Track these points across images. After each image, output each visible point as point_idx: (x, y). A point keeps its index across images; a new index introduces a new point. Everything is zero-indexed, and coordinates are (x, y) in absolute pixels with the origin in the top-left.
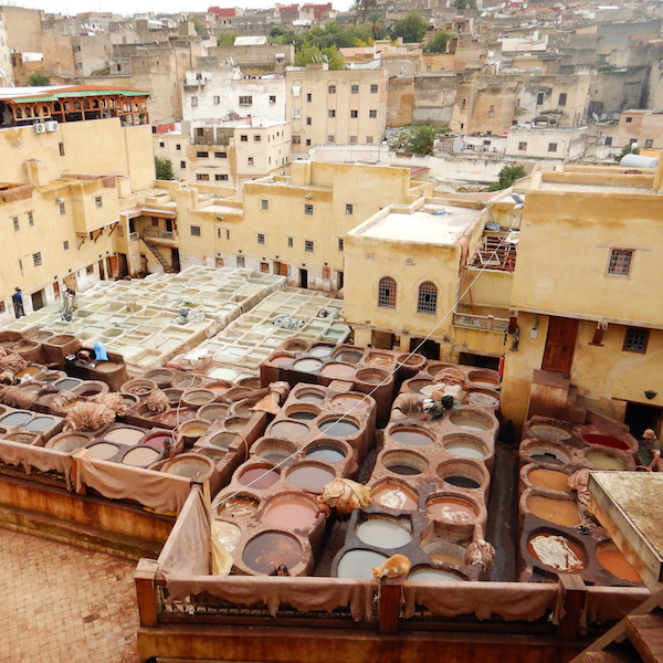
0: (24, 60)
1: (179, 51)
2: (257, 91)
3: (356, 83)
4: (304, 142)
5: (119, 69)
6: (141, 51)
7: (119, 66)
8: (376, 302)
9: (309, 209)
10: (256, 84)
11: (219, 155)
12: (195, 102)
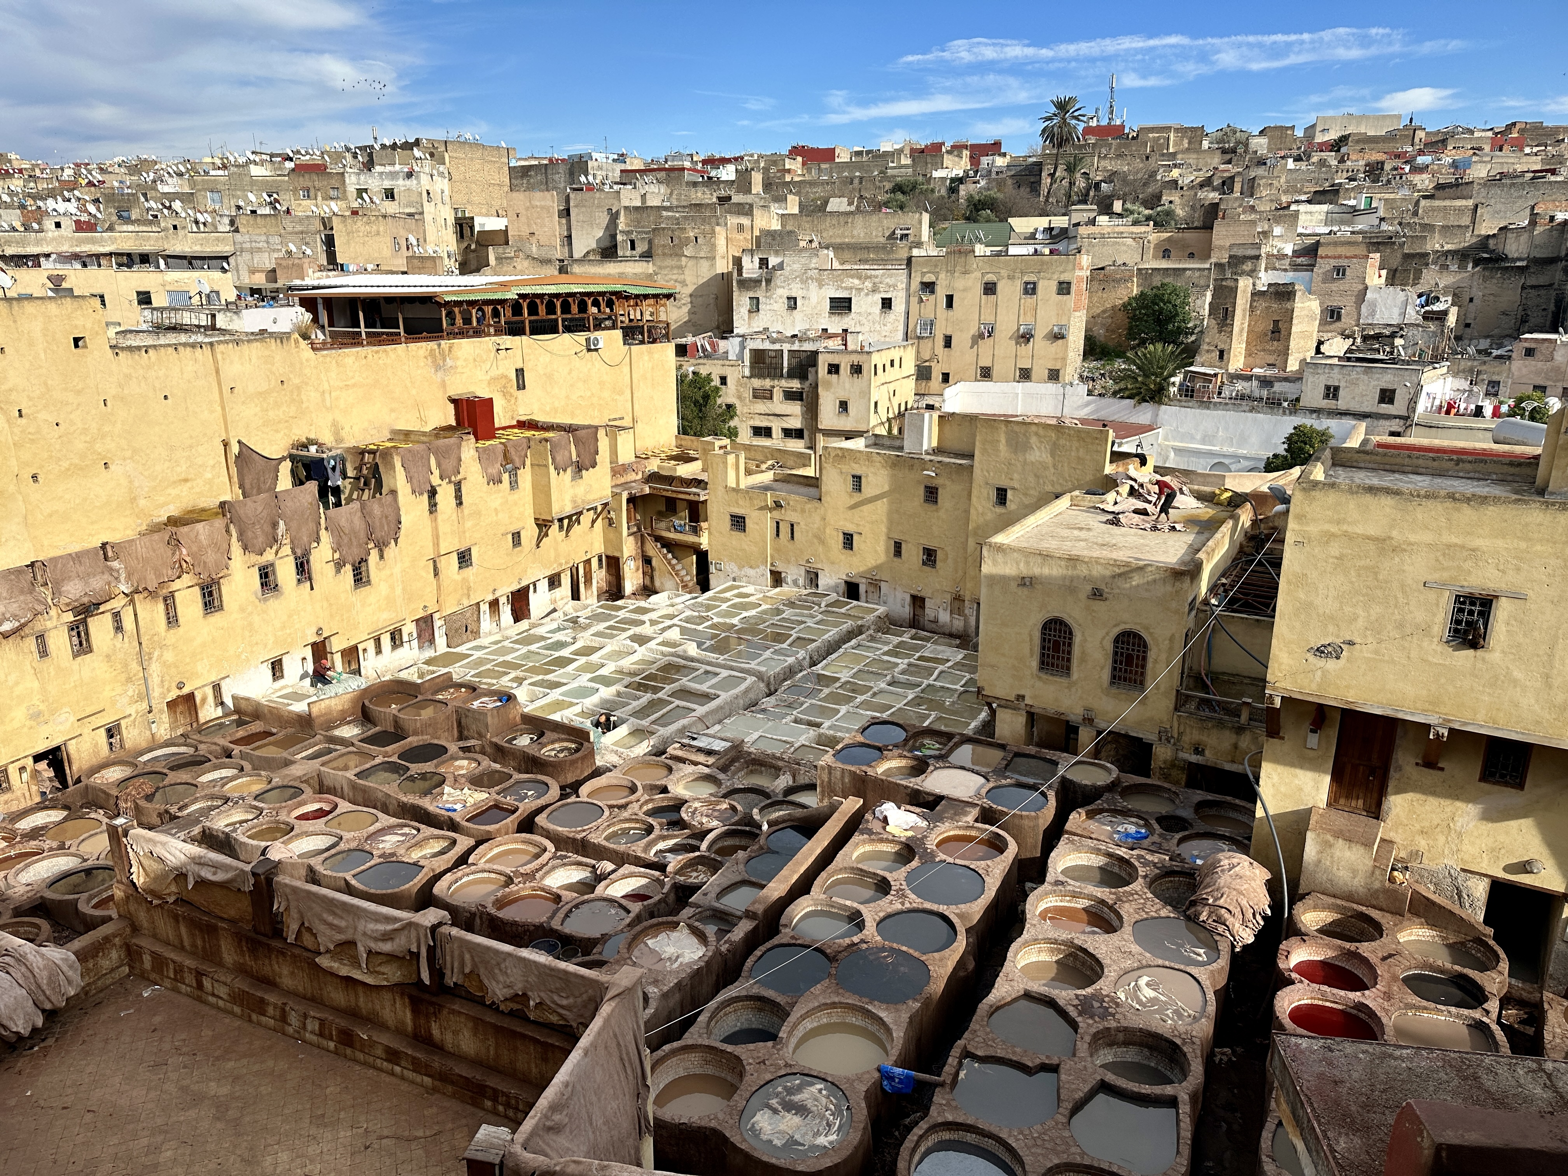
0: (477, 229)
1: (733, 220)
2: (859, 290)
3: (1032, 278)
4: (936, 376)
5: (633, 248)
6: (668, 218)
7: (633, 242)
8: (1035, 663)
9: (931, 494)
10: (860, 278)
11: (790, 396)
12: (755, 306)
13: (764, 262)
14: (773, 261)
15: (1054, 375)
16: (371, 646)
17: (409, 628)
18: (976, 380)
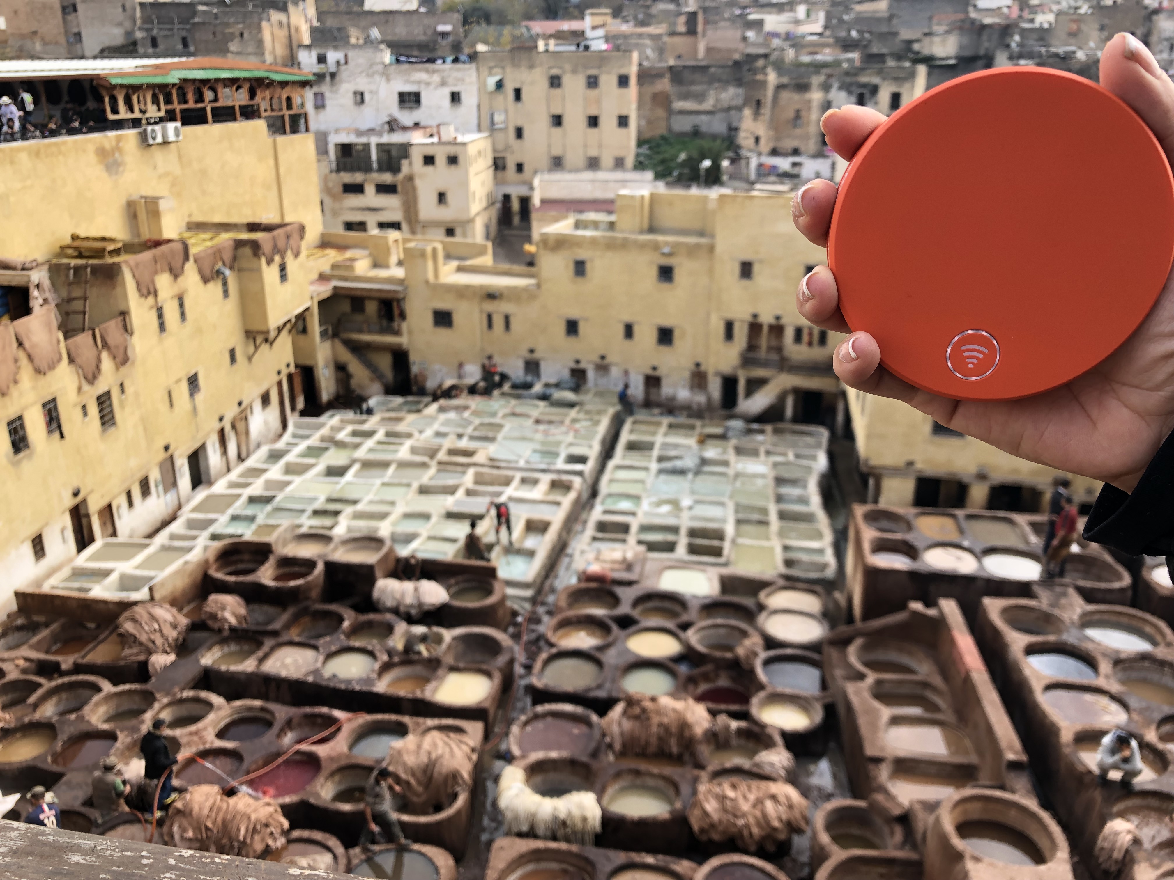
1: (275, 17)
2: (428, 84)
3: (593, 72)
5: (155, 46)
6: (204, 12)
7: (154, 39)
10: (427, 71)
11: (384, 189)
12: (320, 100)
13: (322, 58)
15: (619, 163)
16: (123, 500)
17: (155, 475)
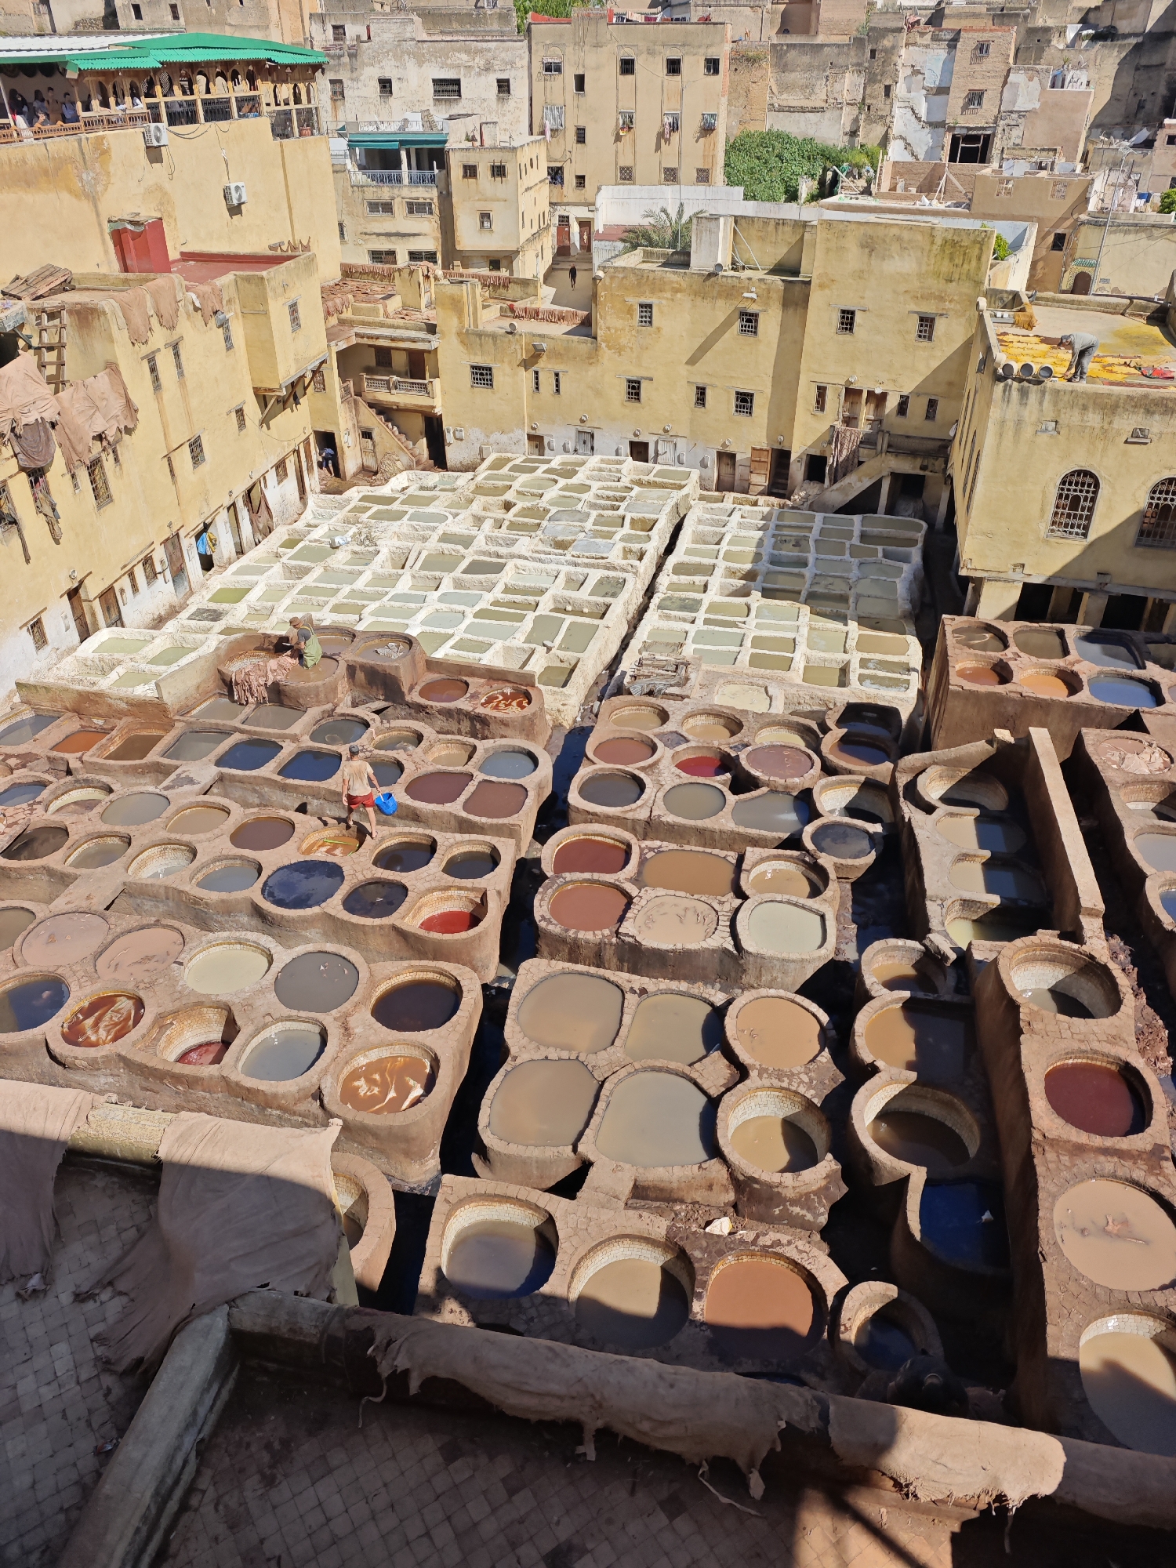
2: (469, 69)
3: (675, 54)
4: (571, 180)
8: (1044, 523)
9: (749, 322)
10: (468, 52)
11: (415, 208)
12: (338, 91)
13: (339, 29)
14: (352, 30)
15: (703, 176)
16: (126, 582)
17: (159, 555)
18: (617, 184)
